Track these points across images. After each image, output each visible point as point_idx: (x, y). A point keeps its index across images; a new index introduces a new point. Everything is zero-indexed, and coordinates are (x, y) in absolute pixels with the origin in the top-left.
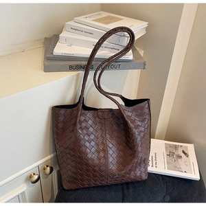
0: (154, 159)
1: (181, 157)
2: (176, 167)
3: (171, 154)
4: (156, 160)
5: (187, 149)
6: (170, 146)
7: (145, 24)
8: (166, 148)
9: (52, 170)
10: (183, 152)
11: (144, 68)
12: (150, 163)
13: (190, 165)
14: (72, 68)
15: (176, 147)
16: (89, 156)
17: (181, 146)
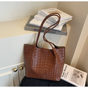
0: (66, 74)
1: (79, 77)
2: (75, 81)
3: (75, 75)
4: (67, 75)
5: (83, 75)
6: (76, 71)
8: (74, 71)
9: (23, 68)
10: (81, 75)
11: (66, 35)
12: (64, 75)
13: (82, 82)
15: (78, 72)
17: (81, 72)
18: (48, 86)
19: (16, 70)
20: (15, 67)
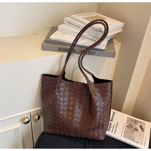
0: (115, 126)
1: (137, 130)
2: (130, 137)
3: (129, 126)
4: (116, 128)
5: (144, 126)
6: (132, 120)
7: (121, 24)
8: (127, 121)
10: (141, 127)
11: (114, 57)
12: (111, 129)
13: (143, 138)
14: (60, 50)
15: (136, 122)
16: (61, 112)
17: (140, 122)
18: (85, 147)
19: (27, 120)
20: (25, 116)
